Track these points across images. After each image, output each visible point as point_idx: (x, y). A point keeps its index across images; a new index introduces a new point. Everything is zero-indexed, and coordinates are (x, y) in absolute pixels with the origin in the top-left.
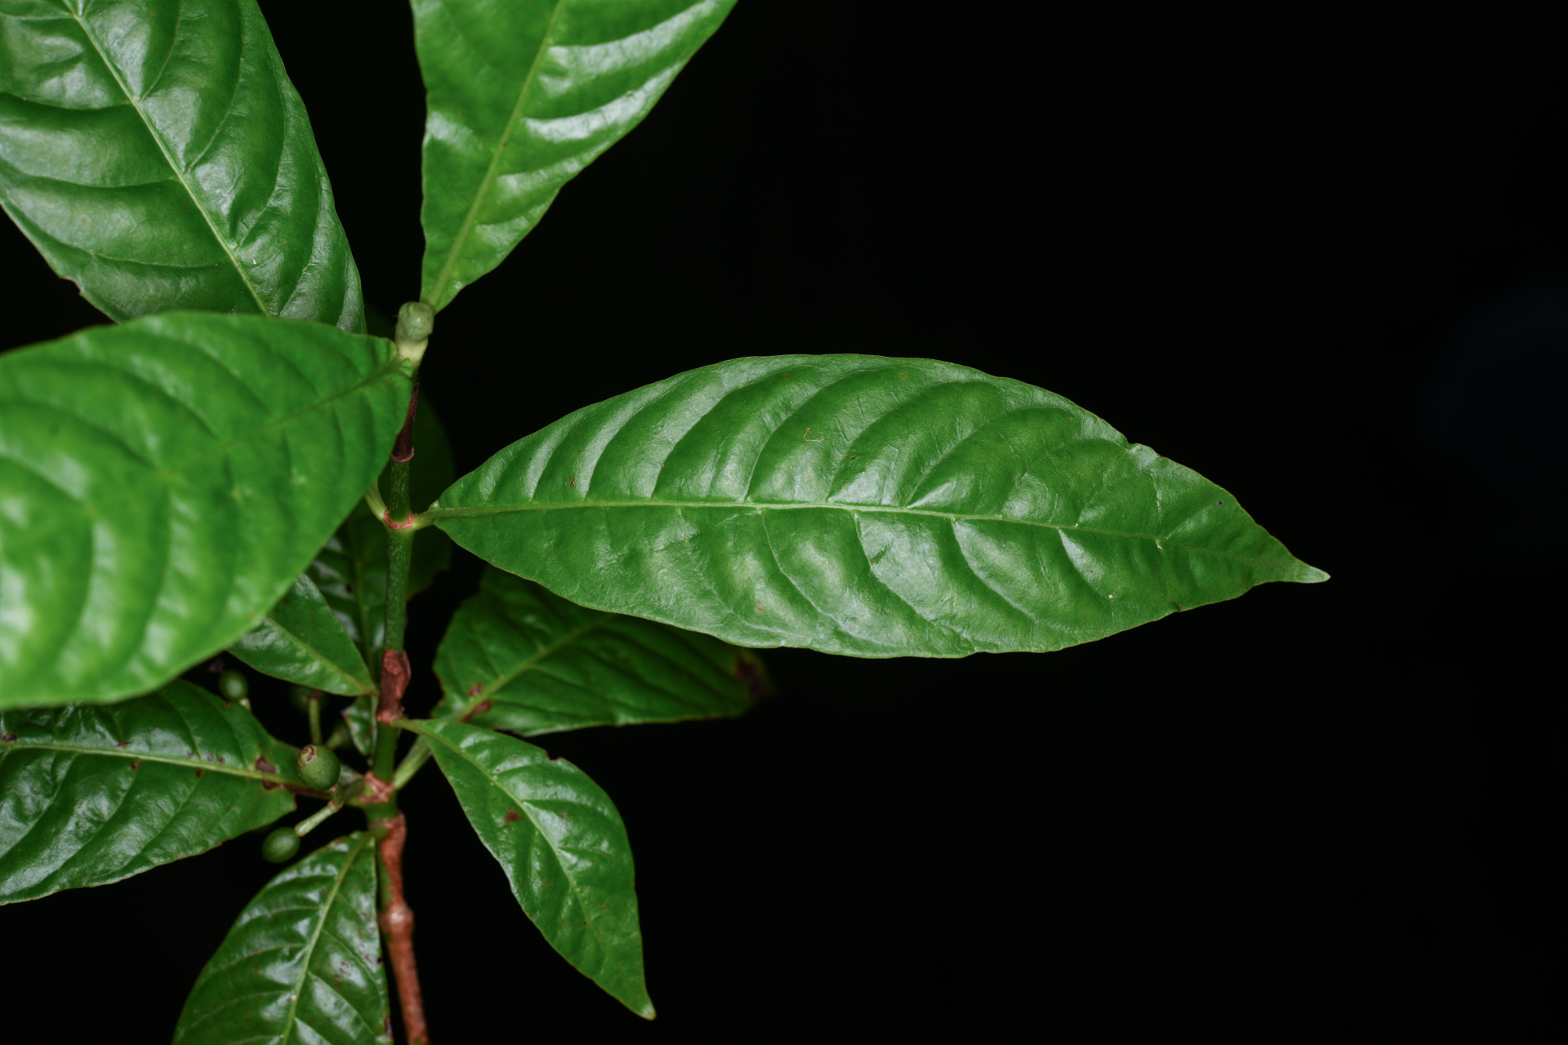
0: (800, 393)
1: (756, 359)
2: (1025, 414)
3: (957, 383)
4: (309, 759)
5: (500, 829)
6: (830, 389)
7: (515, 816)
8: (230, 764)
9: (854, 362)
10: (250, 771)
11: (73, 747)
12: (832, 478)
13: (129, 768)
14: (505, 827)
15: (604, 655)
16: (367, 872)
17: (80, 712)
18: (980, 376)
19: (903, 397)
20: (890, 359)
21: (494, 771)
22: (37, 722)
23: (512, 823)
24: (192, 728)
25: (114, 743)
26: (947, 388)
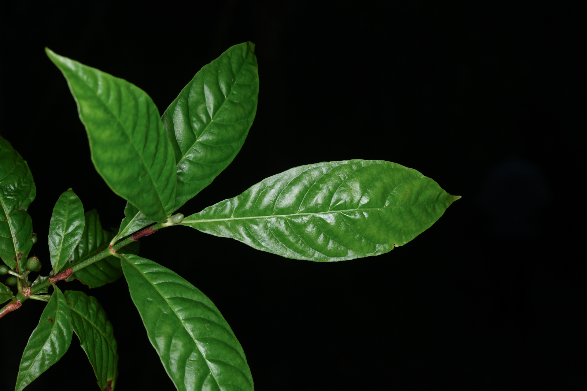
0: (213, 318)
1: (214, 304)
2: (244, 376)
3: (240, 355)
4: (35, 259)
5: (47, 318)
6: (219, 325)
7: (52, 321)
8: (16, 247)
9: (228, 327)
10: (17, 253)
11: (3, 203)
12: (201, 337)
13: (4, 219)
14: (48, 320)
15: (94, 335)
16: (6, 298)
17: (13, 200)
18: (245, 359)
19: (229, 343)
20: (235, 335)
21: (59, 311)
22: (4, 192)
23: (50, 321)
24: (22, 232)
25: (8, 213)
26: (237, 353)
